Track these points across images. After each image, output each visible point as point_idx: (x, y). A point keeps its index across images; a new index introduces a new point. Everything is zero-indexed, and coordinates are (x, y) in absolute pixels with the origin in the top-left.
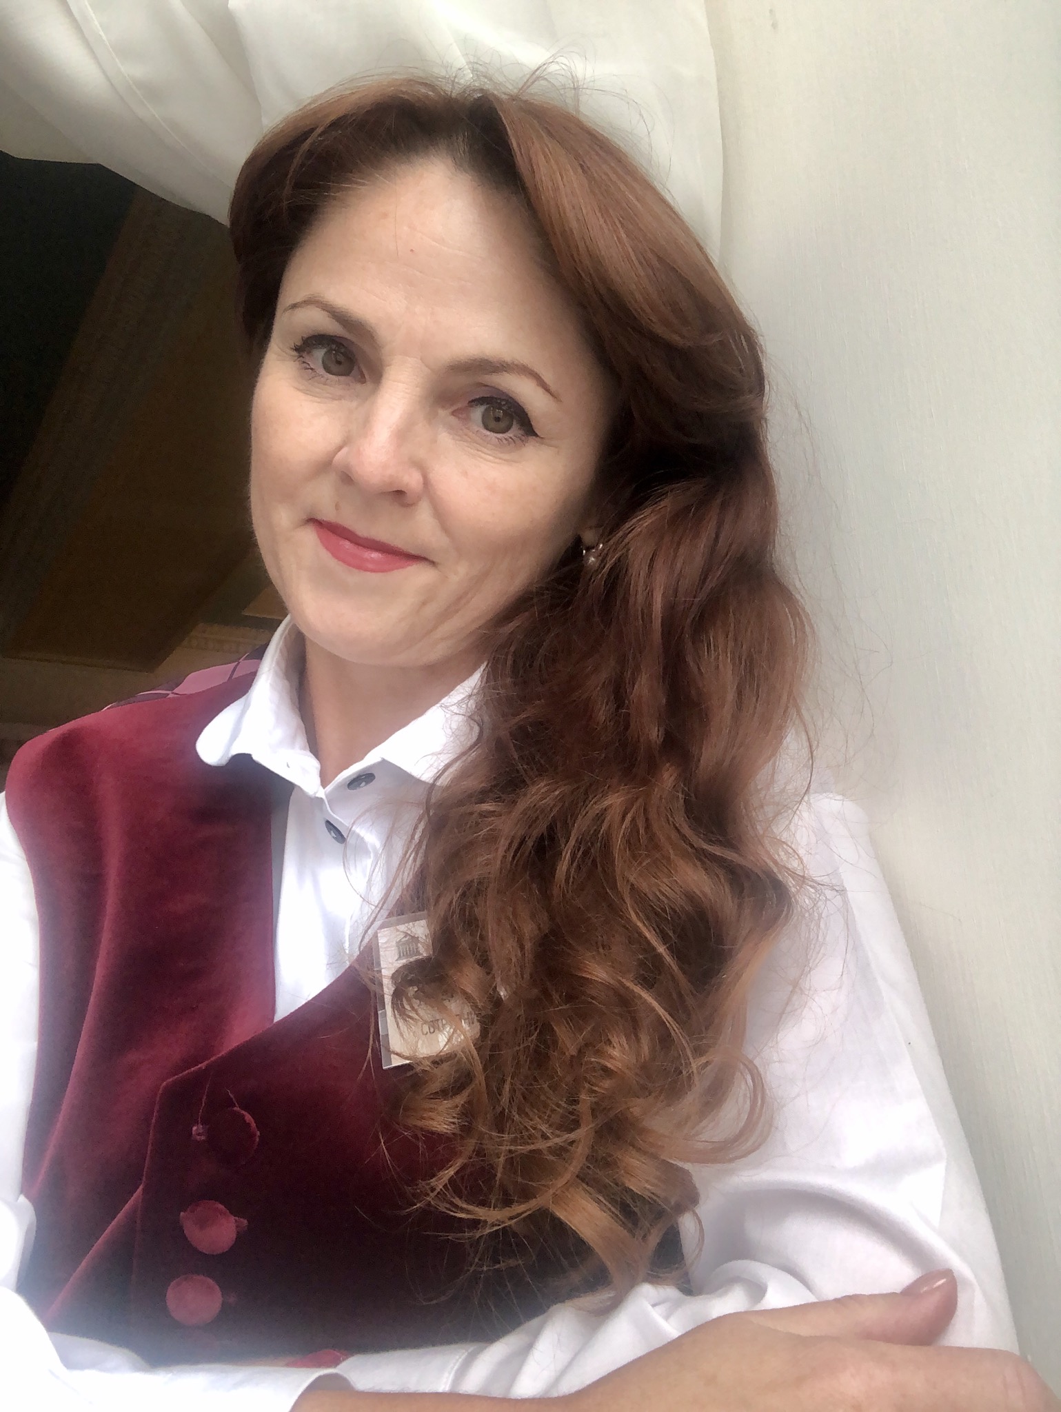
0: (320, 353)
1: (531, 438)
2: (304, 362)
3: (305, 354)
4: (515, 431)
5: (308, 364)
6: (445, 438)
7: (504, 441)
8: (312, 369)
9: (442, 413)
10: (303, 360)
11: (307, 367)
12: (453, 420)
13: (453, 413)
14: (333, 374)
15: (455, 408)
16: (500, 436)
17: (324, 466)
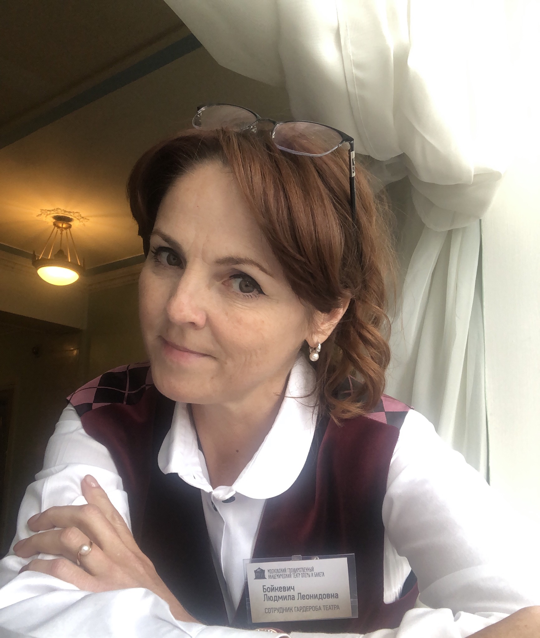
0: (165, 255)
3: (158, 255)
4: (255, 292)
5: (159, 260)
7: (250, 296)
9: (217, 283)
10: (156, 258)
15: (223, 281)
16: (247, 294)
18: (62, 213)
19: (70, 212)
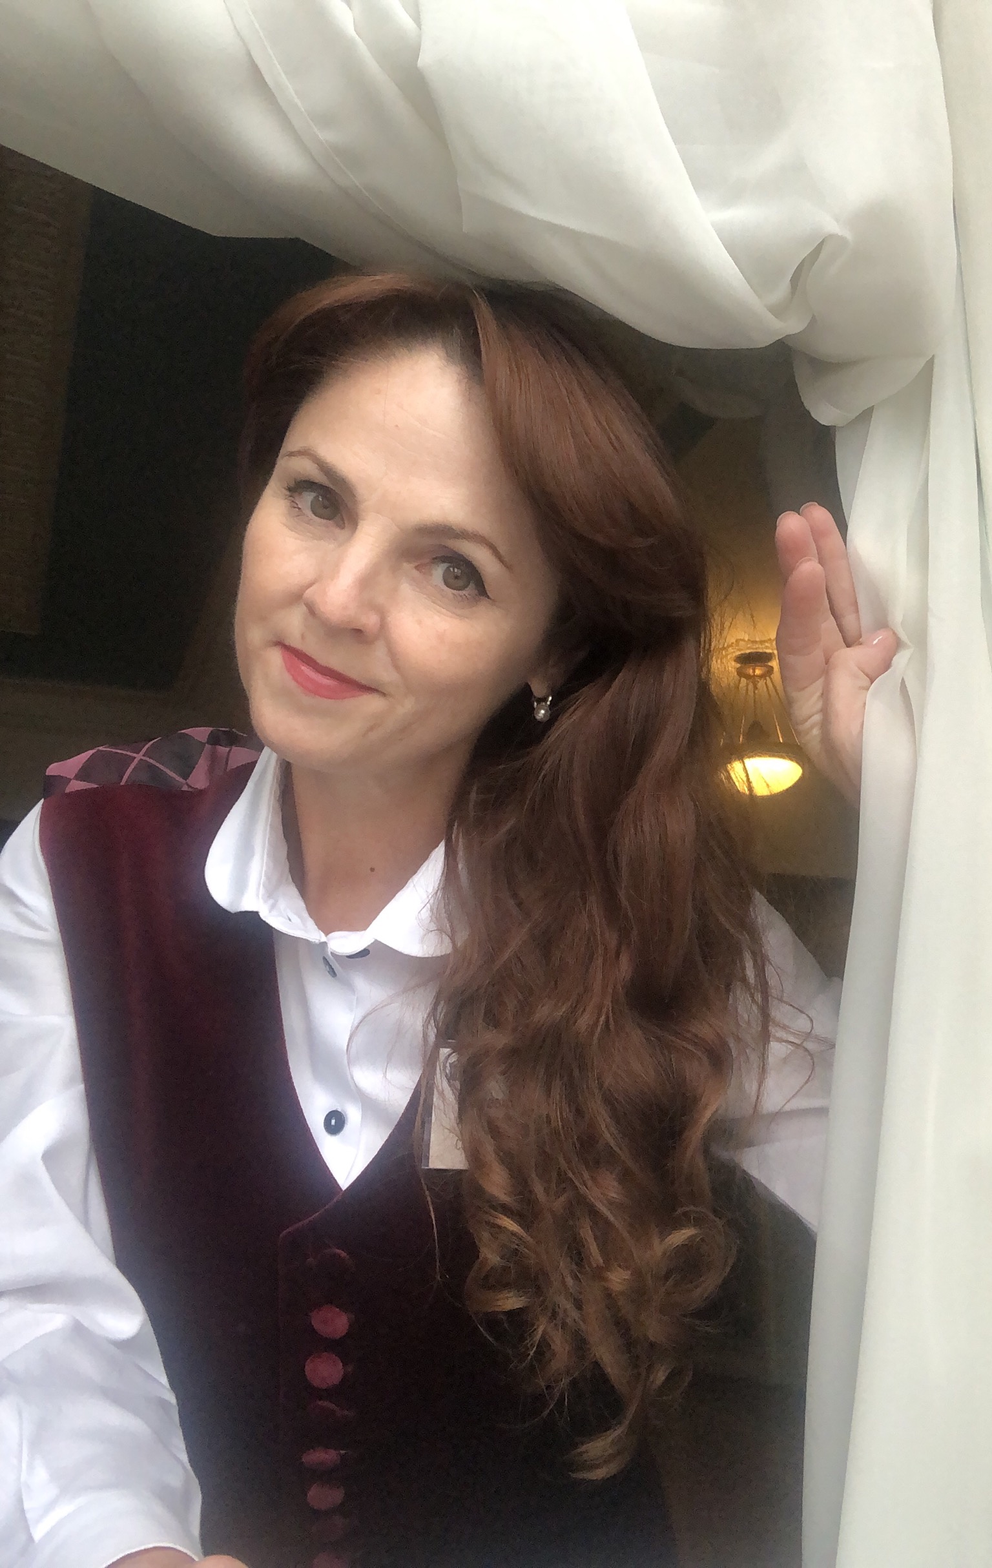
0: (308, 497)
1: (484, 602)
2: (293, 501)
3: (296, 495)
4: (470, 591)
5: (297, 504)
6: (406, 589)
7: (459, 597)
8: (299, 509)
9: (407, 566)
10: (293, 499)
11: (294, 506)
12: (415, 573)
13: (417, 568)
14: (316, 516)
15: (416, 564)
16: (455, 592)
17: (296, 597)
18: (748, 648)
19: (762, 642)
